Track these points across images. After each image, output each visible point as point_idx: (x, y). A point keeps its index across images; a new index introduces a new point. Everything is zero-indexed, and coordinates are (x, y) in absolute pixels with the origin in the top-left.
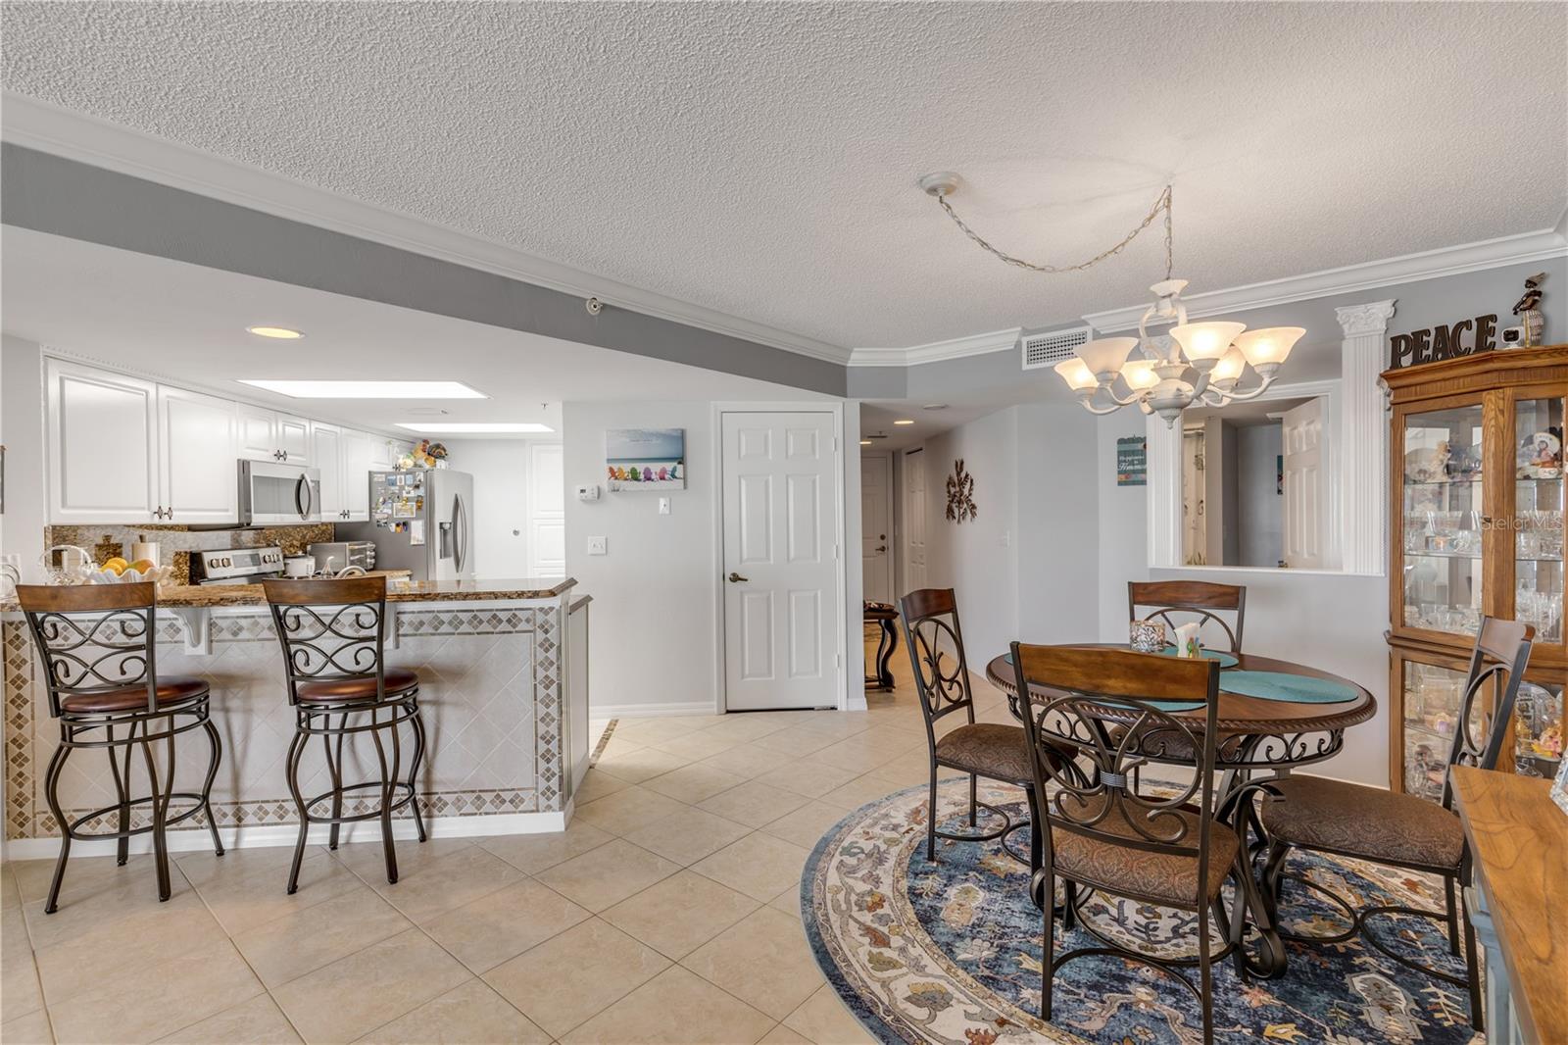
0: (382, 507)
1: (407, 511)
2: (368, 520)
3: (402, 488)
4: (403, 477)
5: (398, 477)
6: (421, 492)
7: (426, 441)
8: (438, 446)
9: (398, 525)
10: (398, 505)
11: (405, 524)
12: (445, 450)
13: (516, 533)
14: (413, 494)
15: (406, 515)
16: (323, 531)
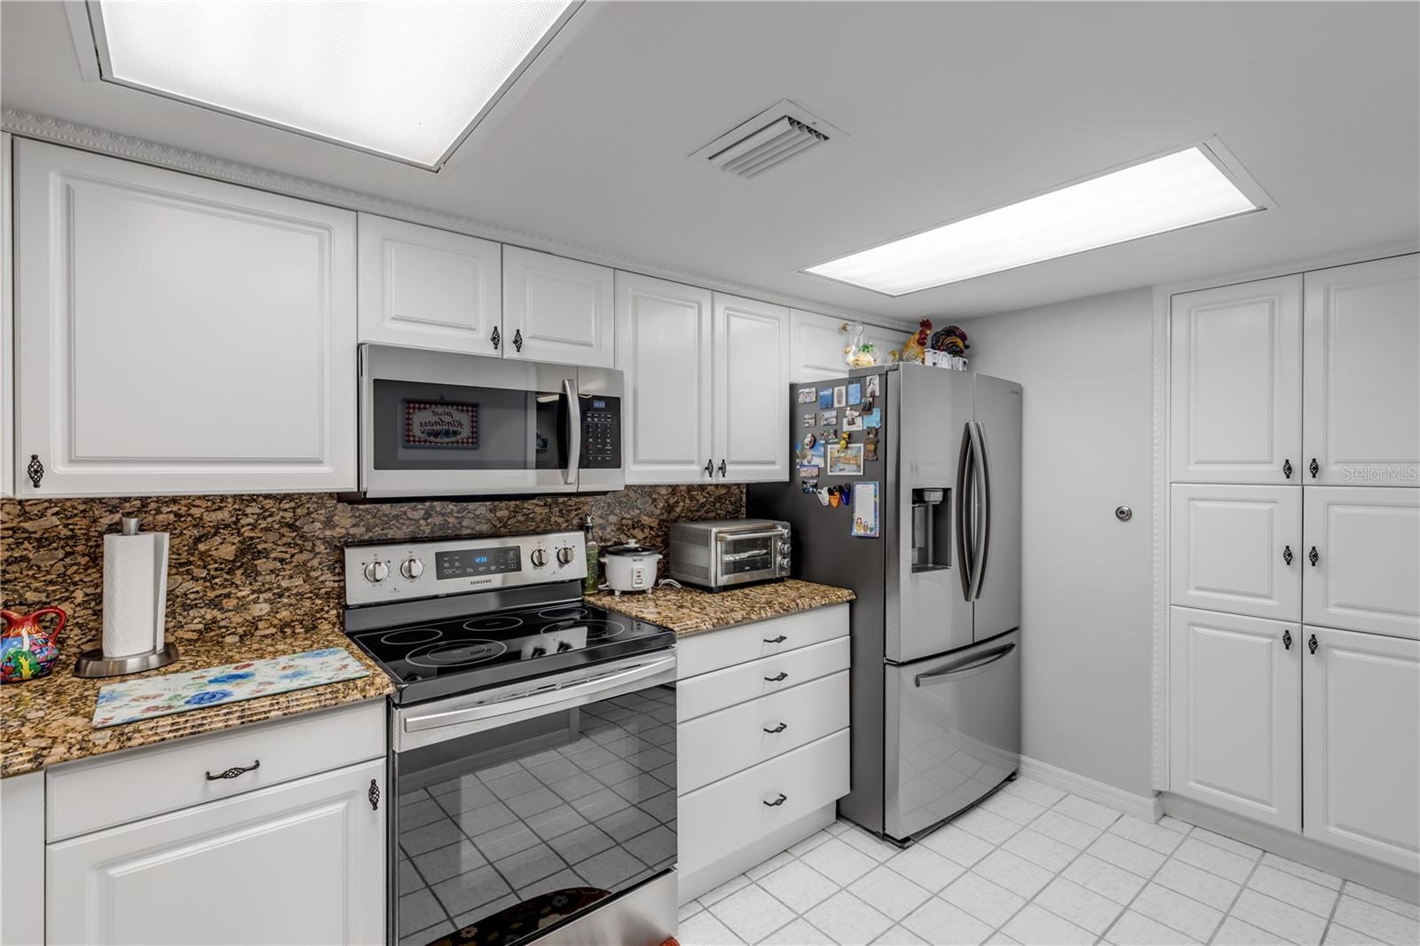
0: (809, 453)
1: (846, 462)
2: (787, 478)
3: (841, 414)
4: (843, 388)
5: (836, 389)
6: (874, 420)
7: (926, 324)
8: (951, 331)
9: (831, 492)
10: (834, 449)
11: (845, 492)
12: (963, 337)
13: (1123, 515)
14: (860, 425)
15: (850, 471)
16: (719, 499)
